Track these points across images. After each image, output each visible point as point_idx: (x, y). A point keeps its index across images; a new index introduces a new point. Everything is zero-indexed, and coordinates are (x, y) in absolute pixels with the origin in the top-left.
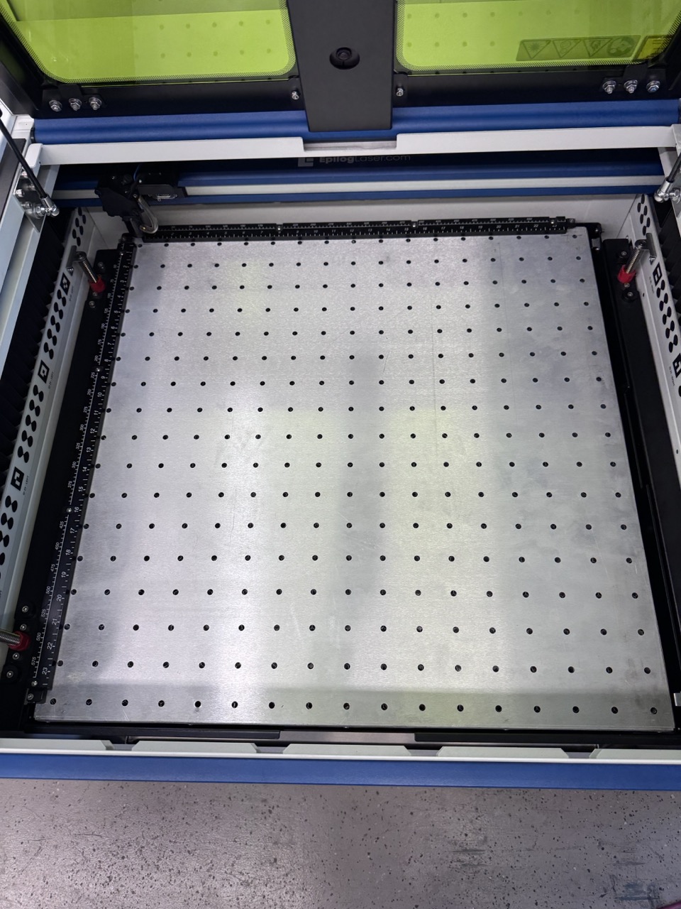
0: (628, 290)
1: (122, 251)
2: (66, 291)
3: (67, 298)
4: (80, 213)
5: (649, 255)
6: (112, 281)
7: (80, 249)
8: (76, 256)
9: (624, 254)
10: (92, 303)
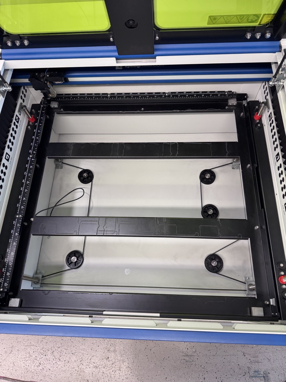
0: (258, 123)
1: (42, 104)
2: (18, 122)
3: (18, 125)
4: (24, 88)
5: (267, 109)
6: (37, 118)
7: (24, 104)
8: (22, 107)
9: (257, 107)
10: (29, 127)
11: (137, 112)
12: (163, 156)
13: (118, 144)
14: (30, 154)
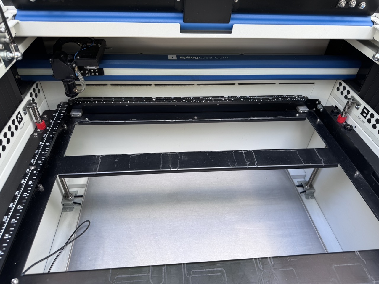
0: (346, 125)
1: (60, 108)
2: (19, 122)
3: (19, 127)
4: (37, 86)
6: (51, 121)
8: (31, 104)
9: (336, 110)
10: (36, 134)
11: (189, 120)
12: (237, 165)
13: (170, 154)
14: (31, 164)
